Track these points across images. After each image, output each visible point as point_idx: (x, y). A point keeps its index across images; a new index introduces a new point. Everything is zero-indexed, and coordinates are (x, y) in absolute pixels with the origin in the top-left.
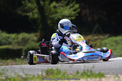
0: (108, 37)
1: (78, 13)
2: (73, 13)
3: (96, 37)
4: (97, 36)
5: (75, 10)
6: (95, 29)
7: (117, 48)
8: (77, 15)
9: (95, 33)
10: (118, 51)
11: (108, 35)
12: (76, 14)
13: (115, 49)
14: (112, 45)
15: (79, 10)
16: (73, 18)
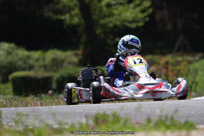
0: (201, 58)
1: (148, 16)
2: (140, 16)
3: (179, 59)
4: (182, 55)
5: (143, 11)
6: (178, 44)
8: (147, 19)
9: (178, 51)
11: (200, 55)
12: (145, 17)
15: (150, 11)
16: (140, 24)
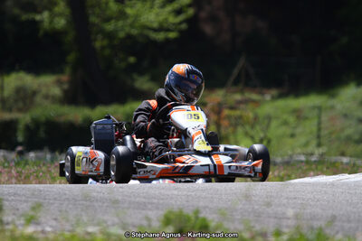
0: (274, 98)
1: (187, 21)
2: (173, 20)
3: (238, 97)
4: (242, 92)
5: (178, 12)
6: (236, 72)
7: (298, 130)
8: (184, 26)
9: (236, 83)
10: (302, 140)
11: (274, 92)
12: (181, 23)
13: (292, 136)
14: (285, 123)
15: (191, 12)
16: (172, 35)
